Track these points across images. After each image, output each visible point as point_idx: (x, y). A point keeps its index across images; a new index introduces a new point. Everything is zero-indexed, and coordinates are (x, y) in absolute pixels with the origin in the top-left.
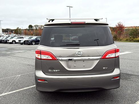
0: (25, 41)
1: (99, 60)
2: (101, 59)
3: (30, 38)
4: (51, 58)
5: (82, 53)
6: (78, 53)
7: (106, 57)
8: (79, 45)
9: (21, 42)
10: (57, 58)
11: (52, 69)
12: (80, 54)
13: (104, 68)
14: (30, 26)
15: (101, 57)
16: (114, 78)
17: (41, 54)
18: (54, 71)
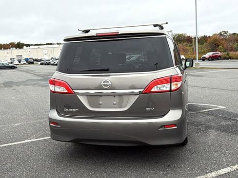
1: (138, 96)
4: (66, 91)
6: (104, 83)
7: (152, 90)
10: (74, 91)
11: (69, 107)
13: (148, 109)
15: (143, 90)
16: (165, 126)
17: (54, 85)
18: (71, 110)
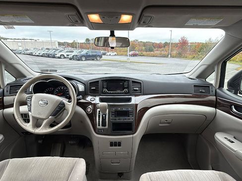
0: (73, 56)
3: (80, 52)
9: (69, 57)
14: (88, 40)
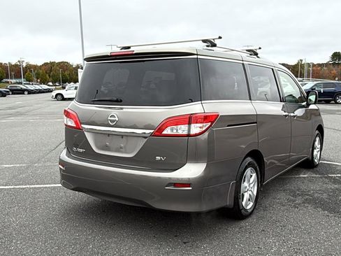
1: (146, 139)
2: (152, 135)
4: (74, 125)
5: (117, 119)
6: (110, 119)
7: (164, 133)
8: (121, 101)
10: (82, 125)
11: (77, 146)
12: (114, 121)
13: (158, 158)
15: (152, 131)
16: (176, 185)
18: (79, 150)
